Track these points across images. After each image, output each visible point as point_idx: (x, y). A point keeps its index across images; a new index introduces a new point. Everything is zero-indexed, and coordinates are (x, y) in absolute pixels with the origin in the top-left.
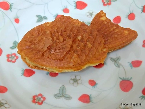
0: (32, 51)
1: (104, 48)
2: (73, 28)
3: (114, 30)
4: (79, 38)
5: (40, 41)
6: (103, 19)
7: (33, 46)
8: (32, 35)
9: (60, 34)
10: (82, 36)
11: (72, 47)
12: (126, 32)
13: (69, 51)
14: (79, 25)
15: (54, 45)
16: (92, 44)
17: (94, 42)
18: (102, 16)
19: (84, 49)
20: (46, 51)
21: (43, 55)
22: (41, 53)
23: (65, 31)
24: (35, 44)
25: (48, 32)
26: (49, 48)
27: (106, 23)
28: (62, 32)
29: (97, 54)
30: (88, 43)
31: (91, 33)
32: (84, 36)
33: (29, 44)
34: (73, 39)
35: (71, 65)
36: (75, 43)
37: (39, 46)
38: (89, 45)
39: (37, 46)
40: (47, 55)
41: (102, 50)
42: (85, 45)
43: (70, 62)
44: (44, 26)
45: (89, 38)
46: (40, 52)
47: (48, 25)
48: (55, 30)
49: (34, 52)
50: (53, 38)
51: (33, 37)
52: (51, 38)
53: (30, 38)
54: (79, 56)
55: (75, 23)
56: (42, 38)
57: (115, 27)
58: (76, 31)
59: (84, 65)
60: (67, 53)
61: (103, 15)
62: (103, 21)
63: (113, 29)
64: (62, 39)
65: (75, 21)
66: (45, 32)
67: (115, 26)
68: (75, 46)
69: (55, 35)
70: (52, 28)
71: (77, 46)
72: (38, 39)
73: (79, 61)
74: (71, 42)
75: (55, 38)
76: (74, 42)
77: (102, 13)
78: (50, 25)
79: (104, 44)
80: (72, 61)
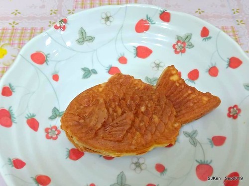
0: (82, 128)
1: (176, 122)
2: (134, 94)
3: (189, 95)
4: (143, 109)
5: (91, 114)
6: (175, 78)
7: (82, 121)
8: (81, 105)
9: (117, 104)
10: (147, 106)
11: (134, 121)
12: (205, 99)
13: (130, 128)
14: (142, 87)
15: (111, 119)
16: (159, 118)
17: (162, 115)
18: (172, 75)
19: (150, 125)
20: (100, 129)
21: (96, 134)
22: (94, 132)
23: (124, 99)
24: (84, 118)
25: (101, 101)
26: (104, 125)
27: (178, 84)
28: (120, 100)
29: (167, 131)
30: (154, 116)
31: (159, 101)
32: (149, 106)
33: (76, 118)
34: (134, 111)
35: (133, 147)
36: (138, 117)
37: (90, 121)
38: (156, 119)
39: (88, 120)
40: (101, 134)
41: (172, 126)
42: (151, 119)
43: (131, 144)
44: (96, 91)
45: (155, 109)
46: (91, 130)
47: (101, 90)
48: (111, 97)
49: (84, 130)
50: (108, 110)
51: (82, 107)
52: (106, 110)
53: (78, 109)
54: (143, 135)
55: (136, 85)
56: (93, 110)
57: (190, 92)
58: (139, 98)
59: (150, 146)
60: (127, 132)
61: (174, 72)
62: (174, 82)
63: (187, 94)
64: (120, 111)
65: (136, 82)
66: (98, 101)
67: (191, 90)
68: (137, 121)
69: (110, 106)
70: (106, 95)
71: (140, 122)
72: (88, 110)
73: (144, 142)
74: (132, 116)
75: (111, 109)
76: (136, 114)
77: (173, 70)
78: (103, 91)
79: (176, 117)
80: (134, 142)
